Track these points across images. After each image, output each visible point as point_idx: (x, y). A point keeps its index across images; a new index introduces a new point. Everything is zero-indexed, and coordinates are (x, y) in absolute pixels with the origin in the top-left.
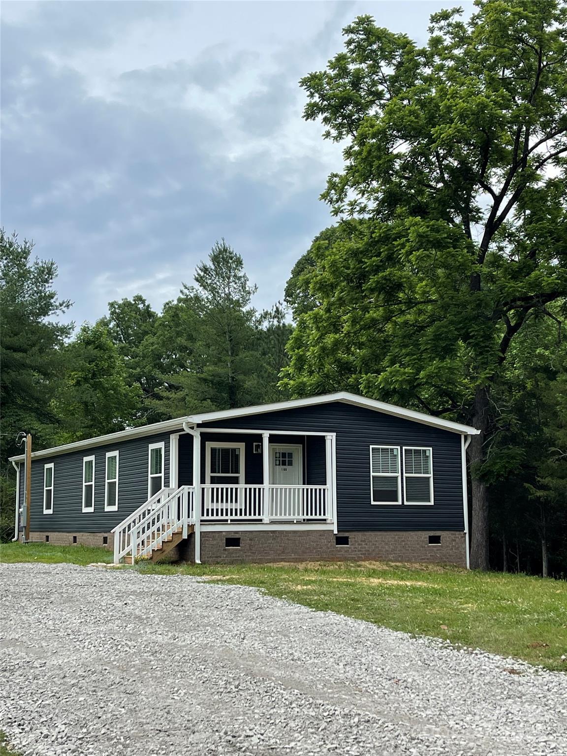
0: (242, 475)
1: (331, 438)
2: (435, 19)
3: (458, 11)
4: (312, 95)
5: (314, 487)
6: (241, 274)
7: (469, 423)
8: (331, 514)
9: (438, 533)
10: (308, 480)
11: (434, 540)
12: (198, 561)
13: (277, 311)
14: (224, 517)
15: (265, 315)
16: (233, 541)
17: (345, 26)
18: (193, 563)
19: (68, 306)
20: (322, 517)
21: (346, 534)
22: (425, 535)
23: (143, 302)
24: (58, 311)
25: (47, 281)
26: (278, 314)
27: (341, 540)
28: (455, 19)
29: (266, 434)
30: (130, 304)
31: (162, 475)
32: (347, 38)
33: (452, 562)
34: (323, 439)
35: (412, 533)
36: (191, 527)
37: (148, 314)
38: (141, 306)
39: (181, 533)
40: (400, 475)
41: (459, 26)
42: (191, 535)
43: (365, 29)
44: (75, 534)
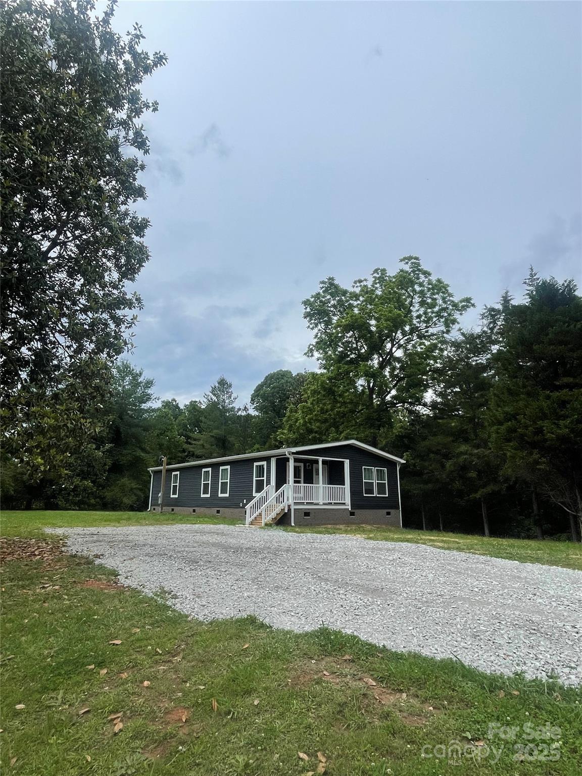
0: (302, 480)
1: (347, 463)
2: (355, 282)
3: (366, 280)
4: (306, 308)
5: (334, 486)
6: (230, 391)
7: (401, 458)
8: (348, 500)
9: (389, 511)
10: (331, 482)
11: (388, 514)
12: (293, 524)
13: (245, 407)
14: (303, 501)
15: (239, 409)
16: (307, 514)
17: (321, 280)
18: (290, 524)
19: (158, 399)
20: (344, 502)
21: (353, 511)
22: (385, 511)
23: (176, 401)
24: (154, 402)
25: (150, 387)
26: (246, 409)
27: (352, 514)
28: (365, 283)
29: (321, 459)
30: (169, 402)
31: (265, 478)
32: (322, 285)
33: (394, 525)
34: (343, 462)
35: (380, 510)
36: (289, 506)
37: (177, 406)
38: (174, 403)
39: (284, 509)
40: (375, 482)
41: (366, 286)
42: (289, 510)
43: (330, 283)
44: (194, 508)
